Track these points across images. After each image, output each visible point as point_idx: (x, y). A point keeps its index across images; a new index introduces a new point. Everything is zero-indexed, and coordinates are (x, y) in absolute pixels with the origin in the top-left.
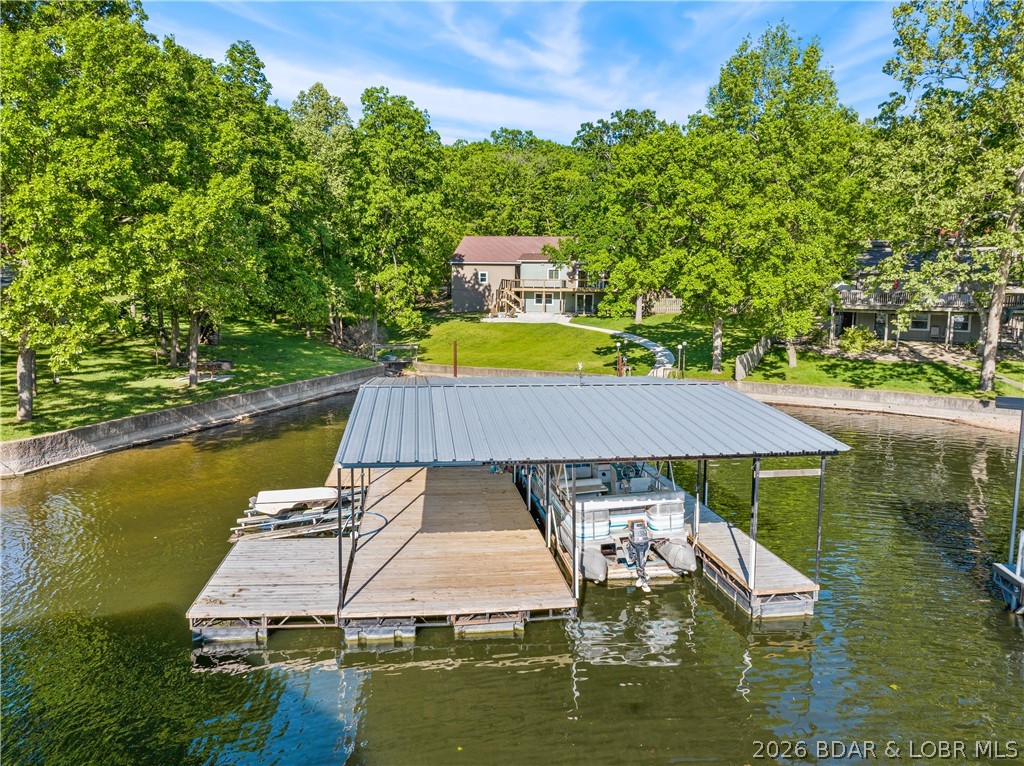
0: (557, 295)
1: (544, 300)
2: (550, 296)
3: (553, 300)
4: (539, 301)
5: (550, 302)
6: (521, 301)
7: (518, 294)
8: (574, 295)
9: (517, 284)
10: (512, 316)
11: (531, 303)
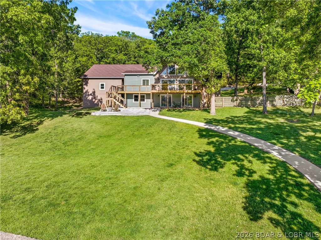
0: (148, 95)
1: (139, 100)
2: (144, 97)
3: (145, 100)
4: (136, 100)
5: (144, 101)
6: (124, 100)
7: (123, 95)
8: (159, 96)
9: (122, 89)
10: (116, 110)
11: (132, 101)
